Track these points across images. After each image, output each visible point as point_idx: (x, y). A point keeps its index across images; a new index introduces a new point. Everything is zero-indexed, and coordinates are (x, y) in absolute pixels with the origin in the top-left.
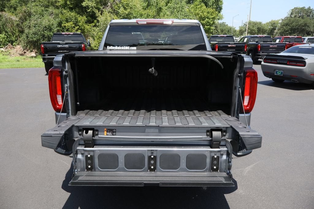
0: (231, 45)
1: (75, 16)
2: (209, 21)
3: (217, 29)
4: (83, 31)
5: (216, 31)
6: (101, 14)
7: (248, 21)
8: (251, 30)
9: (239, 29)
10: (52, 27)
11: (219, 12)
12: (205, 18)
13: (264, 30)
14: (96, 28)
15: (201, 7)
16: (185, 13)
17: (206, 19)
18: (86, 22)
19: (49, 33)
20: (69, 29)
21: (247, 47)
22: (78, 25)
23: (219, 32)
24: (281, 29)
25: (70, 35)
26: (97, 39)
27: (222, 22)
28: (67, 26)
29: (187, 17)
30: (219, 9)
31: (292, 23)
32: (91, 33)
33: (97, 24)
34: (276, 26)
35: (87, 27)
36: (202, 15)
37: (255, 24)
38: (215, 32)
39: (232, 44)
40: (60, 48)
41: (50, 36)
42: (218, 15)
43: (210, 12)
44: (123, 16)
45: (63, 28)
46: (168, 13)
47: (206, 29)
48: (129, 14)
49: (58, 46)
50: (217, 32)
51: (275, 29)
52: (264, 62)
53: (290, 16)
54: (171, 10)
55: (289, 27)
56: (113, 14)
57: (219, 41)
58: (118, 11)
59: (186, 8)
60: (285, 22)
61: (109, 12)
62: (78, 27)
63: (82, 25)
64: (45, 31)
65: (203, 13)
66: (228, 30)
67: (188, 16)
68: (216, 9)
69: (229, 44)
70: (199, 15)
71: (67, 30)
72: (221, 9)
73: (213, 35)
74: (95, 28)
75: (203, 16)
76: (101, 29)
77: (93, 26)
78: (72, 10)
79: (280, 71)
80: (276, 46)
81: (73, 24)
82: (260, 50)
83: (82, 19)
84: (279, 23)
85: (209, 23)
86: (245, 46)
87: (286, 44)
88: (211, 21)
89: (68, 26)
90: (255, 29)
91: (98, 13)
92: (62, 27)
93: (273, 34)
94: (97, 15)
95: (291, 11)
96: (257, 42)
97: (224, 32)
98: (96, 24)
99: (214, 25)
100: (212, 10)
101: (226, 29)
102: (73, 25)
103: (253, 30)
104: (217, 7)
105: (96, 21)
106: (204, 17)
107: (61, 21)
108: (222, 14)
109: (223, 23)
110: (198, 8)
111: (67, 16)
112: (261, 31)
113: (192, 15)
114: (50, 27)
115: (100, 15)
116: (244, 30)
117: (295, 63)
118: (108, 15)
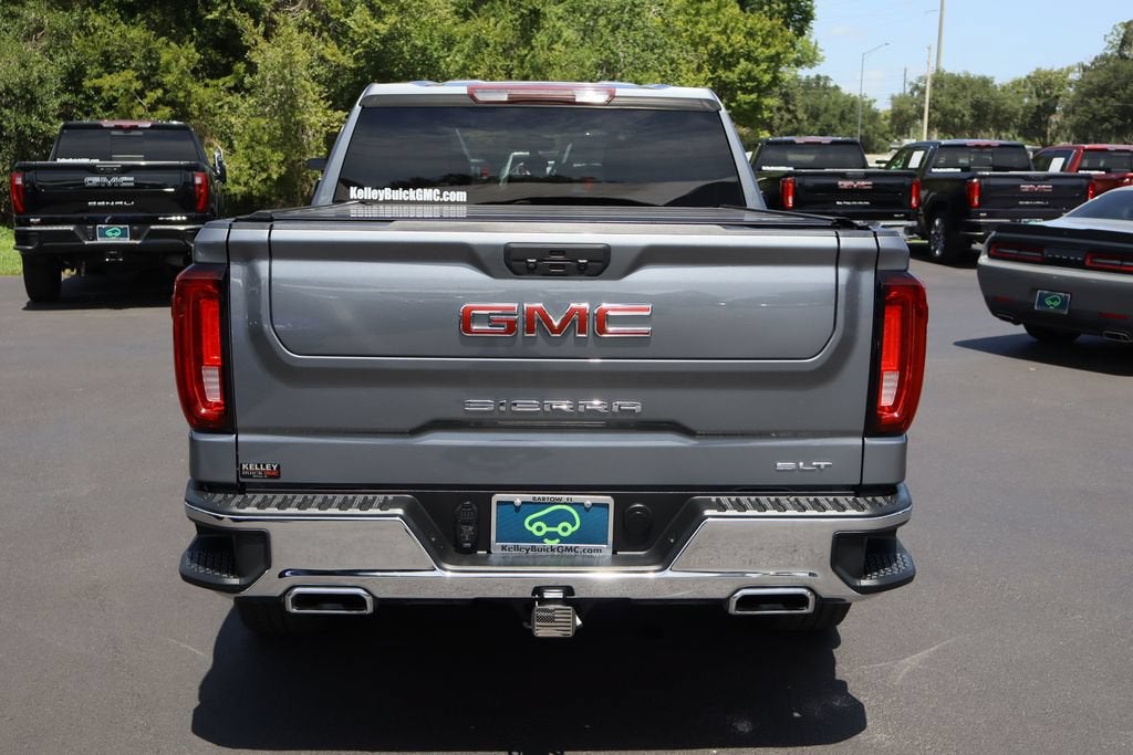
0: (851, 183)
1: (147, 42)
2: (757, 71)
3: (791, 107)
4: (181, 111)
5: (787, 116)
6: (267, 36)
7: (929, 72)
8: (944, 115)
9: (889, 107)
10: (39, 92)
11: (800, 32)
12: (738, 59)
13: (1003, 112)
14: (243, 97)
15: (719, 9)
16: (646, 36)
17: (742, 60)
18: (195, 71)
19: (22, 120)
20: (116, 99)
21: (924, 189)
22: (160, 85)
23: (799, 121)
24: (1080, 110)
25: (140, 133)
26: (247, 148)
27: (813, 76)
28: (107, 87)
29: (656, 51)
30: (799, 17)
31: (1127, 84)
32: (217, 119)
33: (248, 80)
34: (1057, 97)
35: (202, 93)
36: (723, 44)
37: (962, 85)
38: (782, 119)
39: (855, 177)
40: (99, 187)
41: (28, 132)
42: (793, 45)
43: (761, 30)
44: (364, 46)
45: (88, 98)
46: (569, 34)
47: (739, 106)
48: (393, 39)
49: (88, 179)
50: (790, 121)
51: (1053, 111)
52: (991, 257)
53: (1119, 52)
54: (582, 19)
55: (1113, 102)
56: (319, 35)
57: (799, 162)
58: (343, 24)
59: (651, 15)
60: (1095, 80)
61: (301, 28)
62: (160, 92)
63: (179, 86)
64: (7, 112)
65: (729, 38)
66: (843, 112)
67: (660, 47)
68: (785, 17)
69: (844, 176)
70: (711, 46)
71: (109, 106)
72: (807, 16)
73: (771, 132)
74: (235, 99)
75: (729, 50)
76: (263, 104)
77: (229, 89)
78: (133, 15)
79: (1057, 295)
80: (1046, 187)
81: (137, 78)
82: (979, 206)
83: (179, 56)
84: (1070, 84)
85: (754, 79)
86: (911, 186)
87: (1089, 177)
88: (765, 71)
89: (111, 87)
90: (963, 107)
91: (251, 32)
92: (84, 93)
93: (1045, 133)
94: (247, 39)
95: (1123, 31)
96: (965, 169)
97: (821, 119)
98: (242, 81)
99: (776, 89)
100: (769, 23)
101: (831, 106)
102: (138, 85)
103: (954, 113)
104: (789, 8)
105: (240, 67)
106: (731, 55)
107: (78, 64)
108: (816, 43)
109: (818, 77)
110: (707, 14)
111: (107, 44)
112: (990, 117)
113: (677, 45)
114: (28, 91)
115: (260, 39)
116: (912, 111)
117: (1118, 259)
118: (299, 39)
